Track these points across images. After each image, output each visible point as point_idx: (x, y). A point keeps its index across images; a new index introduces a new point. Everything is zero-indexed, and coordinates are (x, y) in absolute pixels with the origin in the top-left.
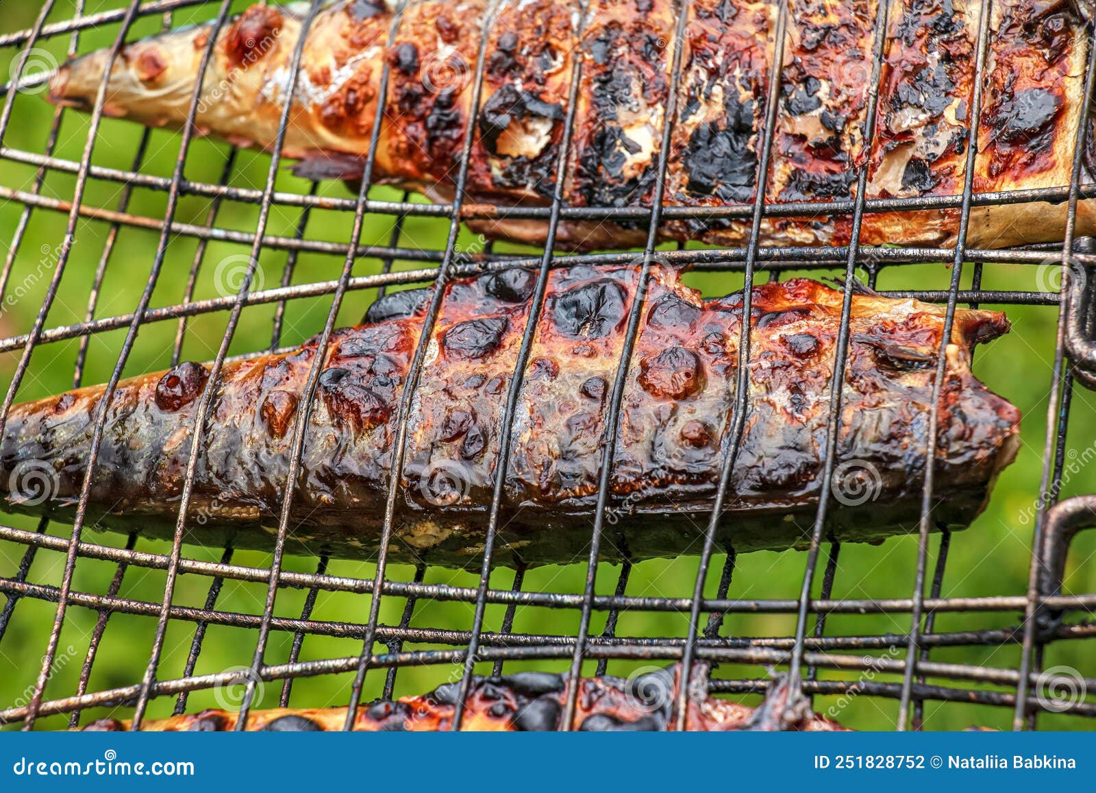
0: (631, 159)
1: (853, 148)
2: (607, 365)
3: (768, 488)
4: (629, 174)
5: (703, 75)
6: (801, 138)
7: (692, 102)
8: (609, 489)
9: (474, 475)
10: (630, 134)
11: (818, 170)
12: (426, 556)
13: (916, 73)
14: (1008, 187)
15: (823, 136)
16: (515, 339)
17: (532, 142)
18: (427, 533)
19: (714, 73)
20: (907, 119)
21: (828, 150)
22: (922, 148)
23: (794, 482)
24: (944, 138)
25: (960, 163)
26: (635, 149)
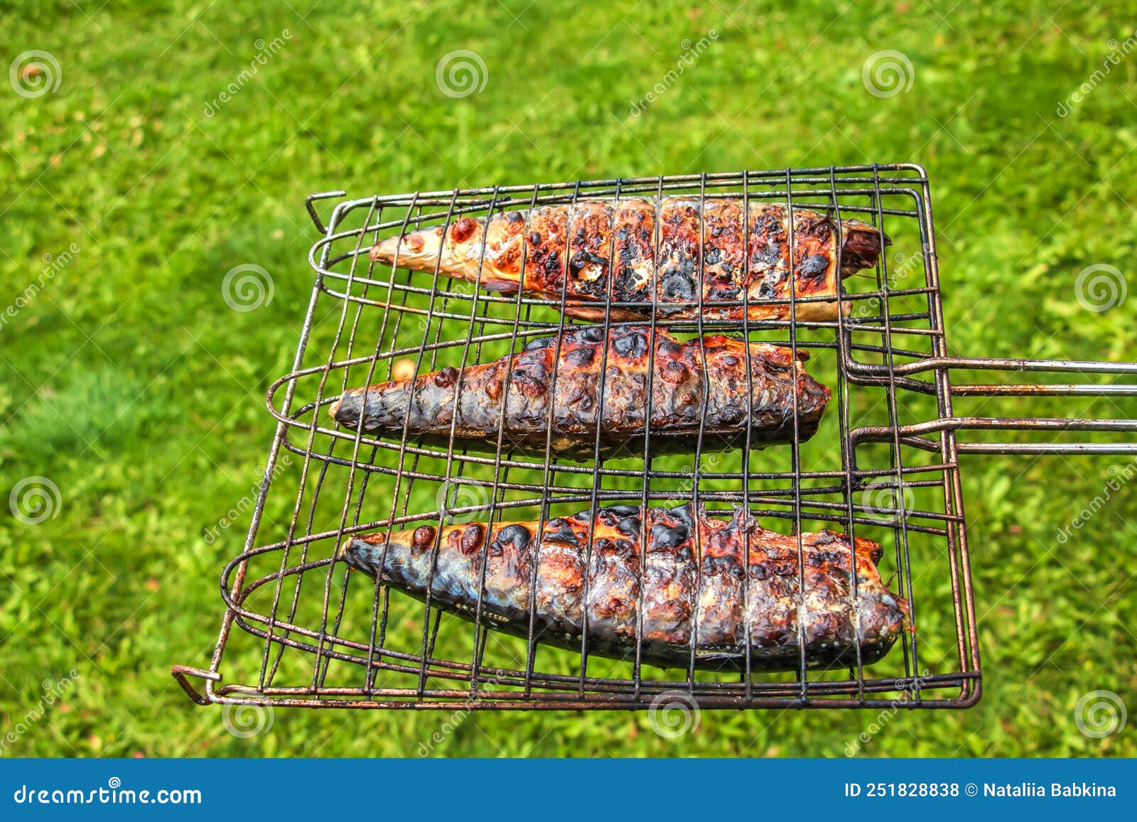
0: (638, 283)
1: (737, 278)
2: (644, 369)
3: (724, 423)
4: (637, 289)
5: (669, 247)
6: (714, 274)
7: (665, 258)
8: (650, 424)
9: (589, 417)
10: (637, 271)
11: (722, 288)
12: (562, 454)
13: (763, 247)
14: (808, 296)
15: (724, 274)
16: (599, 358)
17: (593, 274)
18: (564, 444)
19: (674, 246)
20: (759, 267)
21: (726, 280)
22: (768, 279)
23: (734, 421)
24: (778, 274)
25: (786, 286)
26: (640, 278)
